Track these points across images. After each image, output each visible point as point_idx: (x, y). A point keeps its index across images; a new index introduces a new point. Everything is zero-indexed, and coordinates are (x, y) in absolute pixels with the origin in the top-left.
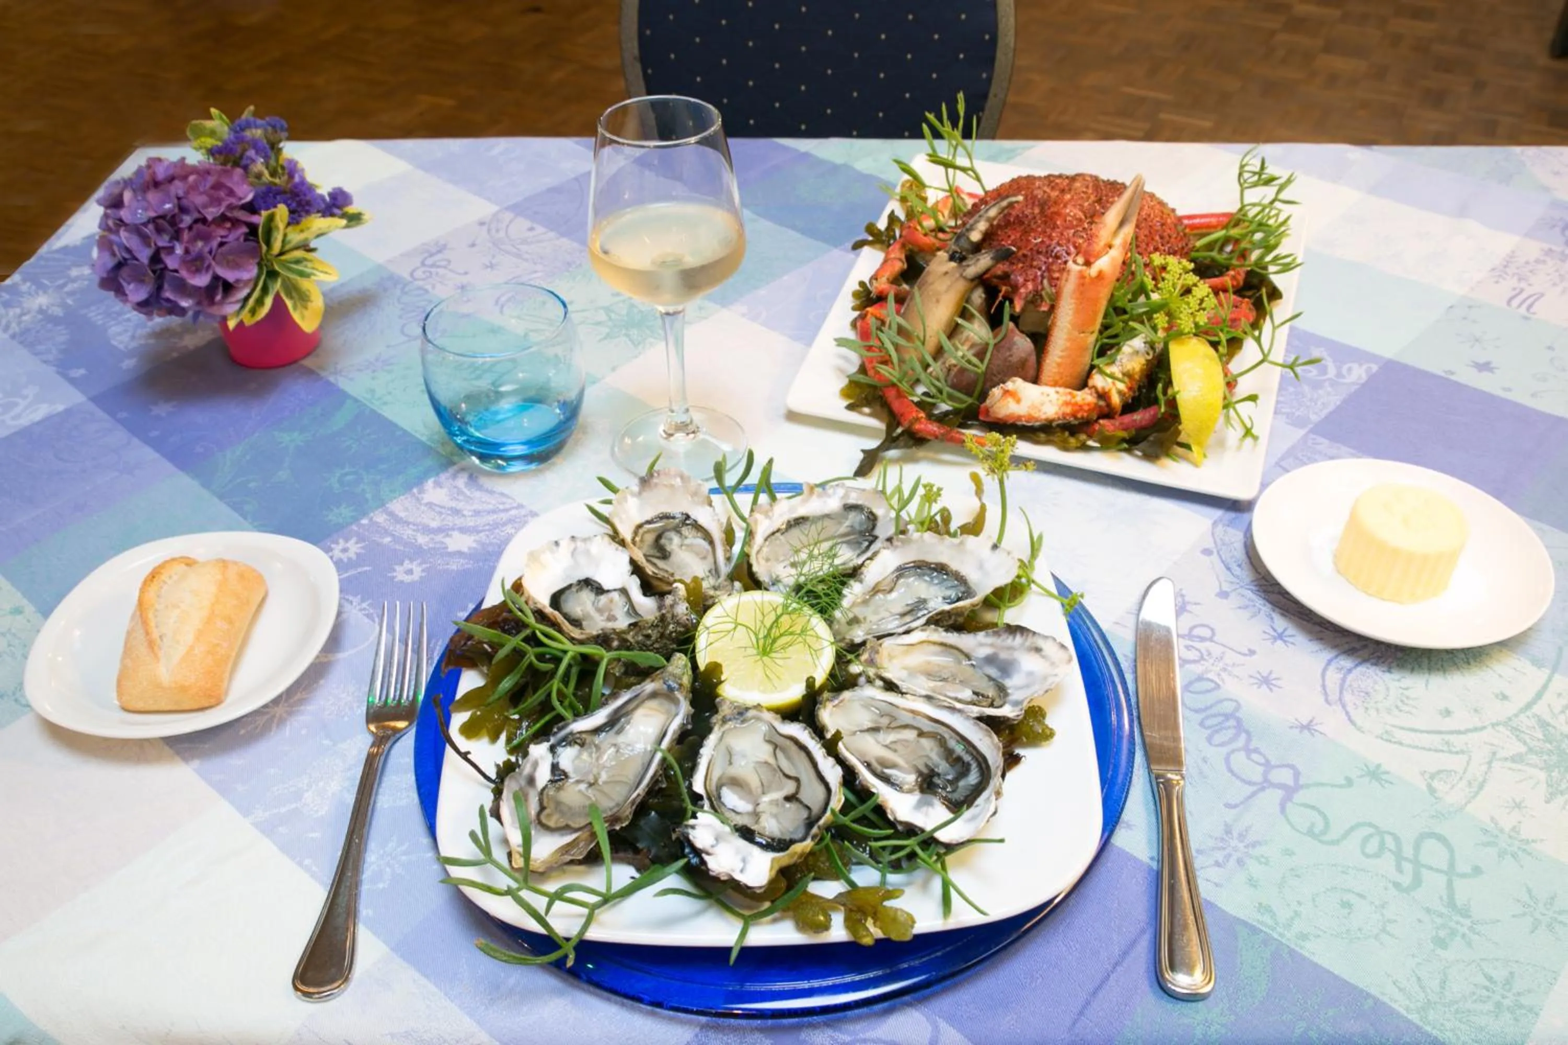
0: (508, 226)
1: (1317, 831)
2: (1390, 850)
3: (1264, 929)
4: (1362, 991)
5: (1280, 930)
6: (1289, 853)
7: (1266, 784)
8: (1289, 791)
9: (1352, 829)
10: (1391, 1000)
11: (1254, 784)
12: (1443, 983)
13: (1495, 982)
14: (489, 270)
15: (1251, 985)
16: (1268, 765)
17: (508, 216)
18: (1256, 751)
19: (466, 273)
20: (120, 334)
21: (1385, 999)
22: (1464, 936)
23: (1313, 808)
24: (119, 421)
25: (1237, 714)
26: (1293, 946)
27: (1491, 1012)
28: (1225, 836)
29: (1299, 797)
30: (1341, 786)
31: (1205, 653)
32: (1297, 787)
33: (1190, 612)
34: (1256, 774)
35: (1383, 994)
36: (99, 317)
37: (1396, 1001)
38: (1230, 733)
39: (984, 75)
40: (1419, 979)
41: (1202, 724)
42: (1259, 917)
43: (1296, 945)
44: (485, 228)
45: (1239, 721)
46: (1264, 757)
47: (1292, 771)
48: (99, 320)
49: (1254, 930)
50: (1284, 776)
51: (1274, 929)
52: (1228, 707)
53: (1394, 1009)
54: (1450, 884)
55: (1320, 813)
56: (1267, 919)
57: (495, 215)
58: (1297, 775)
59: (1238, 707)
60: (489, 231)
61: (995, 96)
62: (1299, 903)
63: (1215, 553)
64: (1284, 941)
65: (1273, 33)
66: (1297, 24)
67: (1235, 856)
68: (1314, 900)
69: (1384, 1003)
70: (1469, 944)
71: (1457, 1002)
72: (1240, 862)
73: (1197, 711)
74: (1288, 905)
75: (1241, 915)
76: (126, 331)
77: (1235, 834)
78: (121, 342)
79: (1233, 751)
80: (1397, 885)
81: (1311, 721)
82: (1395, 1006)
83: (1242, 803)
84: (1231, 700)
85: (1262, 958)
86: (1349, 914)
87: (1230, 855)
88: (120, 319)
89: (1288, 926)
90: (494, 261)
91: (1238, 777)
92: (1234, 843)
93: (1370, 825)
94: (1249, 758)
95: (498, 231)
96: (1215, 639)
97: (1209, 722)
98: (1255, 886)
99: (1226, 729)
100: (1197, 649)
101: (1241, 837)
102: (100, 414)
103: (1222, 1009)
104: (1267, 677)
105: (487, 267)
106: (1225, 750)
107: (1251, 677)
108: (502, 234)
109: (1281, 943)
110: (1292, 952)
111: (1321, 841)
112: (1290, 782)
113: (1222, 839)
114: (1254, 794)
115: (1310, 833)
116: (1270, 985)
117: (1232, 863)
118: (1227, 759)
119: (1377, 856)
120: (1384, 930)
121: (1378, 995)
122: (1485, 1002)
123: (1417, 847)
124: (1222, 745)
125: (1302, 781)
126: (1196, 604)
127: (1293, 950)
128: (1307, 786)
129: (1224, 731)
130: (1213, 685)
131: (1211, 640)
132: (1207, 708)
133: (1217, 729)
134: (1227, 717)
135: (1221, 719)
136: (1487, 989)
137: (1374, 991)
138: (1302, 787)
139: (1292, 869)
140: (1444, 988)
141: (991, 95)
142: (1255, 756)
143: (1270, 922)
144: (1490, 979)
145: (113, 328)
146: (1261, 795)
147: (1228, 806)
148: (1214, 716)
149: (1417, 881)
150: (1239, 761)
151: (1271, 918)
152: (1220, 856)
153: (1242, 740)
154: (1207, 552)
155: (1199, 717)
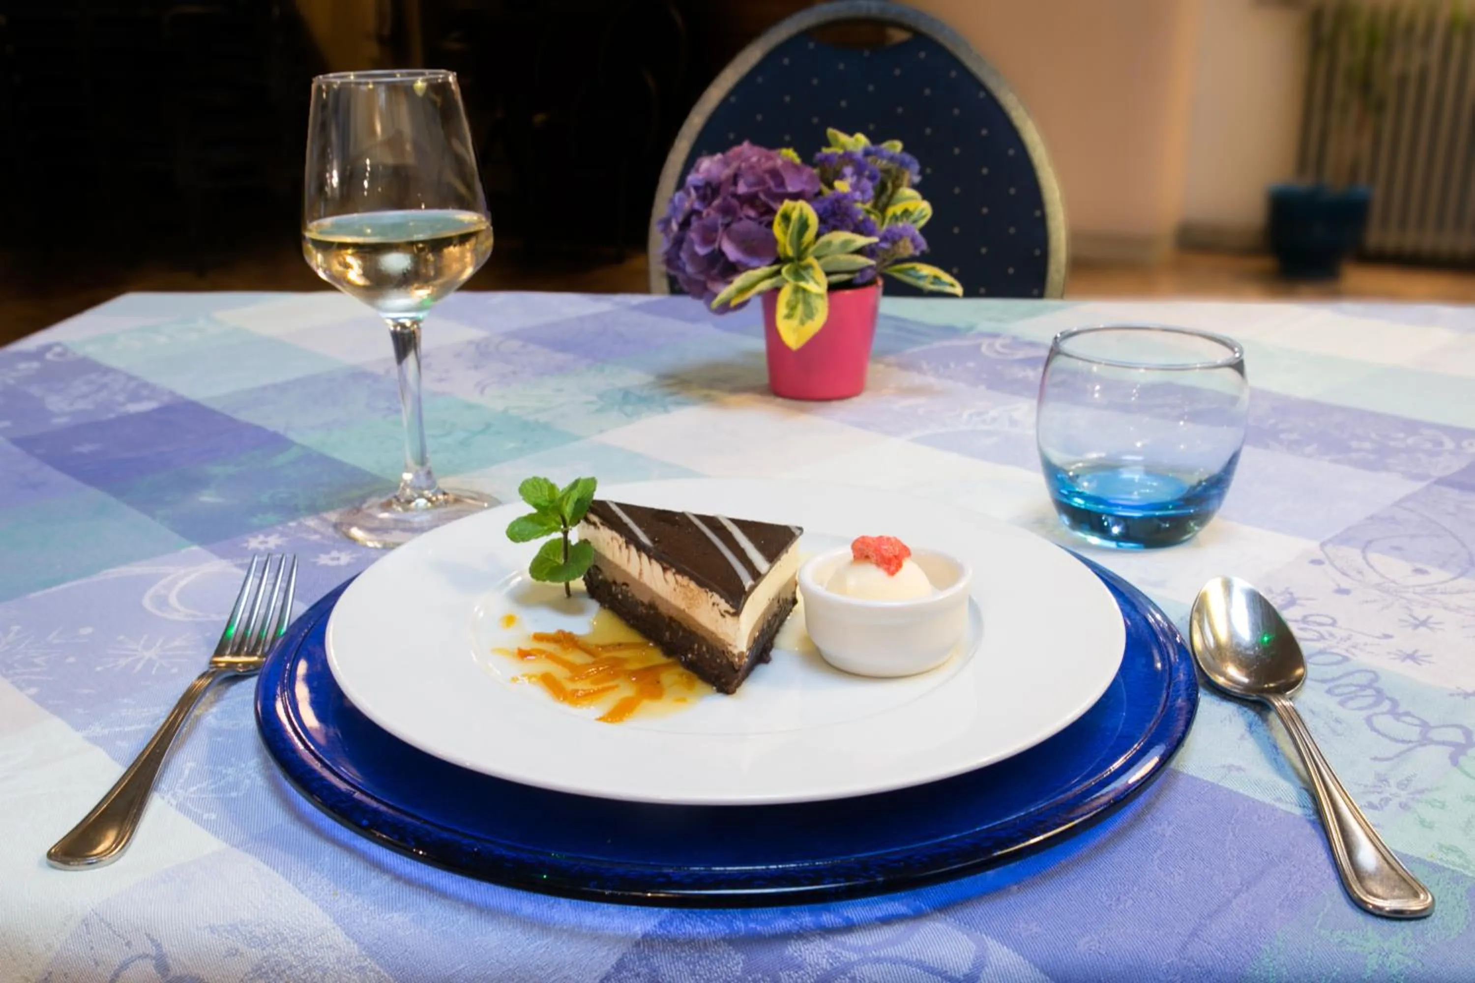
3: (1451, 867)
7: (1425, 741)
8: (1460, 748)
11: (1409, 741)
16: (1425, 725)
18: (1407, 714)
25: (1376, 684)
28: (1378, 784)
31: (1325, 635)
32: (1471, 745)
33: (1301, 607)
34: (1410, 733)
38: (1370, 700)
41: (1330, 692)
42: (1442, 857)
45: (1379, 691)
46: (1419, 719)
47: (1460, 731)
49: (1437, 868)
50: (1453, 734)
51: (1467, 868)
52: (1363, 678)
56: (1453, 857)
58: (1468, 734)
59: (1376, 677)
63: (1327, 562)
67: (1396, 800)
72: (1404, 806)
73: (1324, 681)
77: (1392, 781)
79: (1376, 714)
83: (1395, 757)
84: (1367, 671)
85: (1455, 891)
87: (1388, 800)
91: (1384, 735)
92: (1393, 789)
94: (1398, 720)
96: (1336, 625)
97: (1339, 691)
98: (1431, 827)
100: (1314, 631)
101: (1402, 785)
104: (1412, 654)
106: (1365, 713)
107: (1391, 654)
112: (1460, 740)
113: (1376, 786)
114: (1409, 750)
117: (1393, 805)
118: (1369, 720)
124: (1360, 709)
129: (1362, 698)
130: (1339, 658)
131: (1331, 625)
132: (1333, 679)
133: (1351, 697)
134: (1363, 686)
135: (1353, 688)
142: (1406, 719)
143: (1458, 861)
146: (1420, 750)
147: (1378, 759)
148: (1347, 685)
150: (1384, 722)
151: (1460, 857)
152: (1375, 799)
153: (1386, 706)
154: (1317, 562)
155: (1326, 686)
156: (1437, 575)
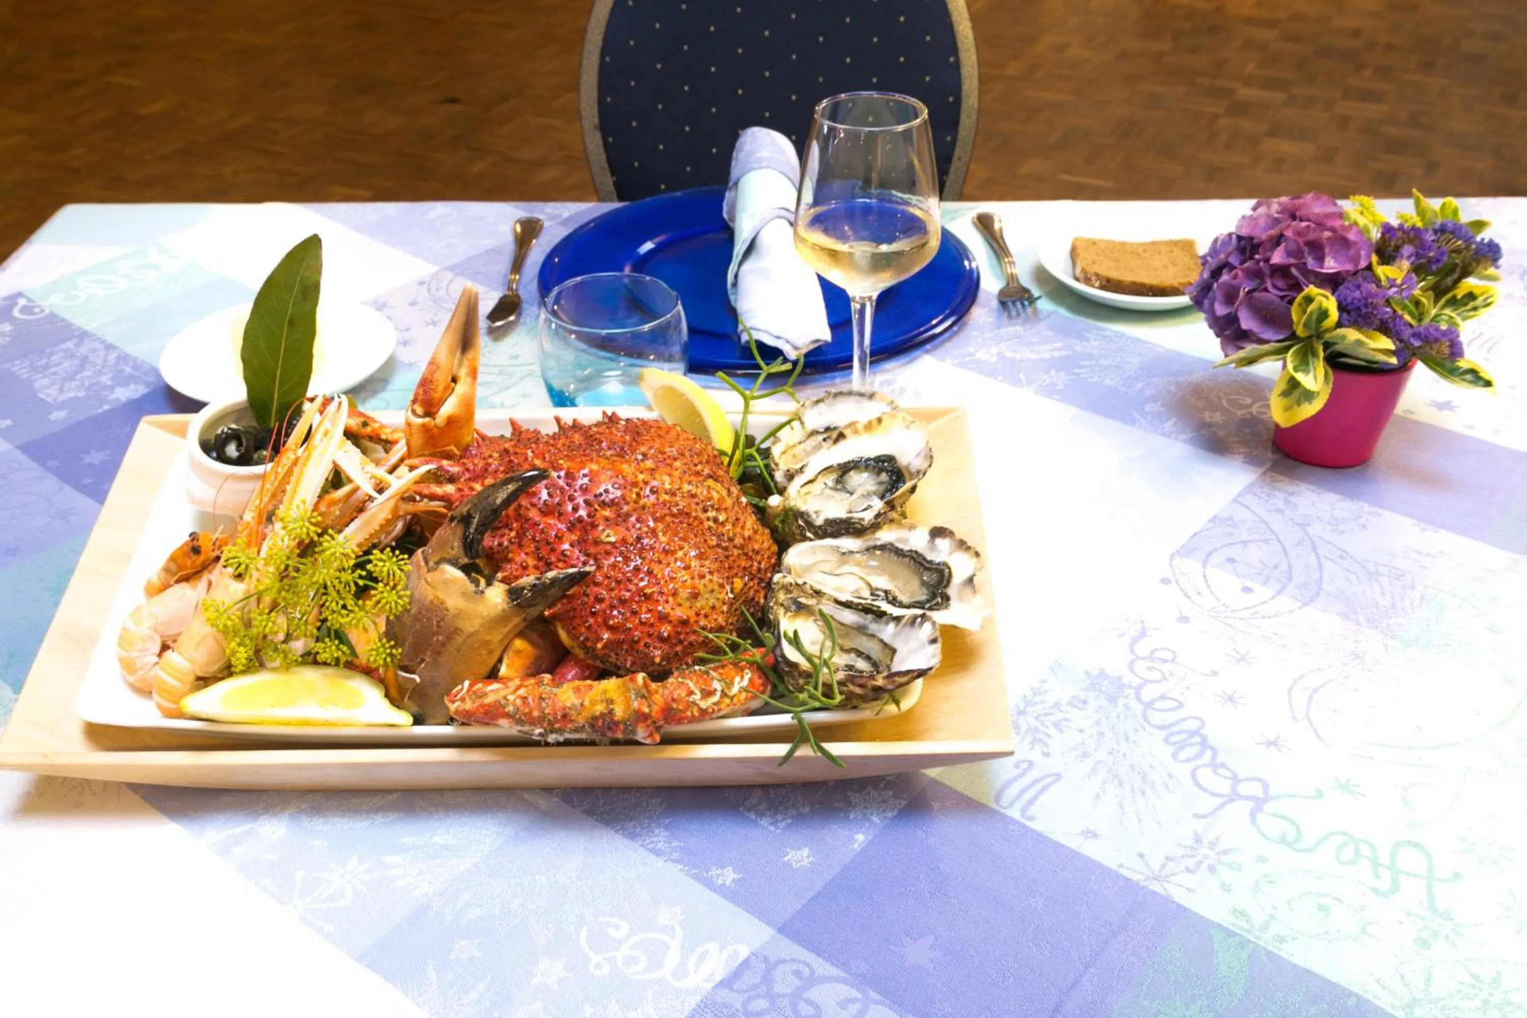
0: (448, 285)
1: (1290, 838)
2: (1366, 857)
3: (1239, 932)
4: (1344, 989)
5: (1258, 933)
6: (1261, 859)
7: (1234, 796)
8: (1259, 803)
9: (1326, 837)
10: (1375, 997)
11: (1222, 796)
12: (1428, 981)
13: (1482, 981)
14: (431, 327)
15: (1229, 984)
16: (1236, 779)
17: (448, 276)
18: (1223, 765)
19: (407, 330)
20: (47, 387)
21: (1369, 997)
22: (1447, 937)
23: (1284, 817)
24: (49, 469)
25: (1203, 732)
26: (1270, 948)
27: (1478, 1008)
28: (1195, 846)
29: (1269, 807)
30: (1312, 798)
31: (1167, 675)
32: (1267, 798)
33: (1150, 636)
34: (1224, 787)
35: (1366, 991)
36: (24, 371)
37: (1380, 999)
38: (1196, 749)
39: (949, 138)
40: (1402, 977)
41: (1166, 740)
42: (1236, 922)
43: (1274, 947)
44: (425, 287)
45: (1204, 738)
46: (1231, 771)
47: (1260, 785)
48: (24, 373)
49: (1230, 934)
50: (1256, 789)
51: (1250, 932)
52: (1192, 725)
53: (1378, 1007)
54: (1430, 887)
55: (1293, 822)
56: (1243, 923)
57: (435, 275)
58: (1266, 787)
59: (1203, 725)
60: (429, 290)
61: (960, 159)
62: (1275, 908)
63: (1174, 582)
64: (1261, 943)
65: (1216, 117)
66: (1240, 109)
67: (1207, 862)
68: (1289, 904)
69: (1368, 1001)
70: (1454, 945)
71: (1443, 999)
72: (1212, 869)
73: (1162, 728)
74: (1263, 910)
75: (1216, 918)
76: (53, 384)
77: (1205, 842)
78: (48, 395)
79: (1199, 767)
80: (1375, 890)
81: (1278, 738)
82: (1380, 1004)
83: (1211, 813)
84: (1196, 718)
85: (1239, 959)
86: (1327, 916)
87: (1201, 862)
88: (46, 373)
89: (1265, 928)
90: (436, 319)
91: (1205, 790)
92: (1205, 851)
93: (1344, 833)
94: (1215, 773)
95: (438, 290)
96: (1176, 661)
97: (1173, 739)
98: (1229, 891)
99: (1191, 745)
100: (1159, 670)
101: (1212, 845)
102: (29, 463)
103: (1201, 1007)
104: (1232, 696)
105: (429, 324)
106: (1191, 766)
107: (1215, 695)
108: (442, 293)
109: (1258, 946)
110: (1269, 953)
111: (1295, 849)
112: (1260, 794)
113: (1192, 848)
114: (1222, 806)
115: (1283, 840)
116: (1248, 984)
117: (1204, 868)
118: (1194, 773)
119: (1352, 863)
120: (1363, 932)
121: (1361, 993)
122: (1472, 1000)
123: (1393, 854)
124: (1187, 761)
125: (1272, 792)
126: (1156, 629)
127: (1271, 952)
128: (1278, 798)
129: (1189, 748)
130: (1175, 704)
131: (1173, 661)
132: (1171, 725)
133: (1182, 746)
134: (1192, 734)
135: (1184, 736)
136: (1473, 986)
137: (1356, 989)
138: (1271, 798)
139: (1266, 876)
140: (1429, 986)
141: (955, 158)
142: (1221, 771)
143: (1246, 925)
144: (1477, 978)
145: (39, 382)
146: (1229, 806)
147: (1197, 816)
148: (1179, 733)
149: (1396, 886)
150: (1206, 776)
151: (1247, 921)
152: (1190, 863)
153: (1207, 756)
154: (1165, 581)
155: (1164, 733)
156: (1262, 592)
